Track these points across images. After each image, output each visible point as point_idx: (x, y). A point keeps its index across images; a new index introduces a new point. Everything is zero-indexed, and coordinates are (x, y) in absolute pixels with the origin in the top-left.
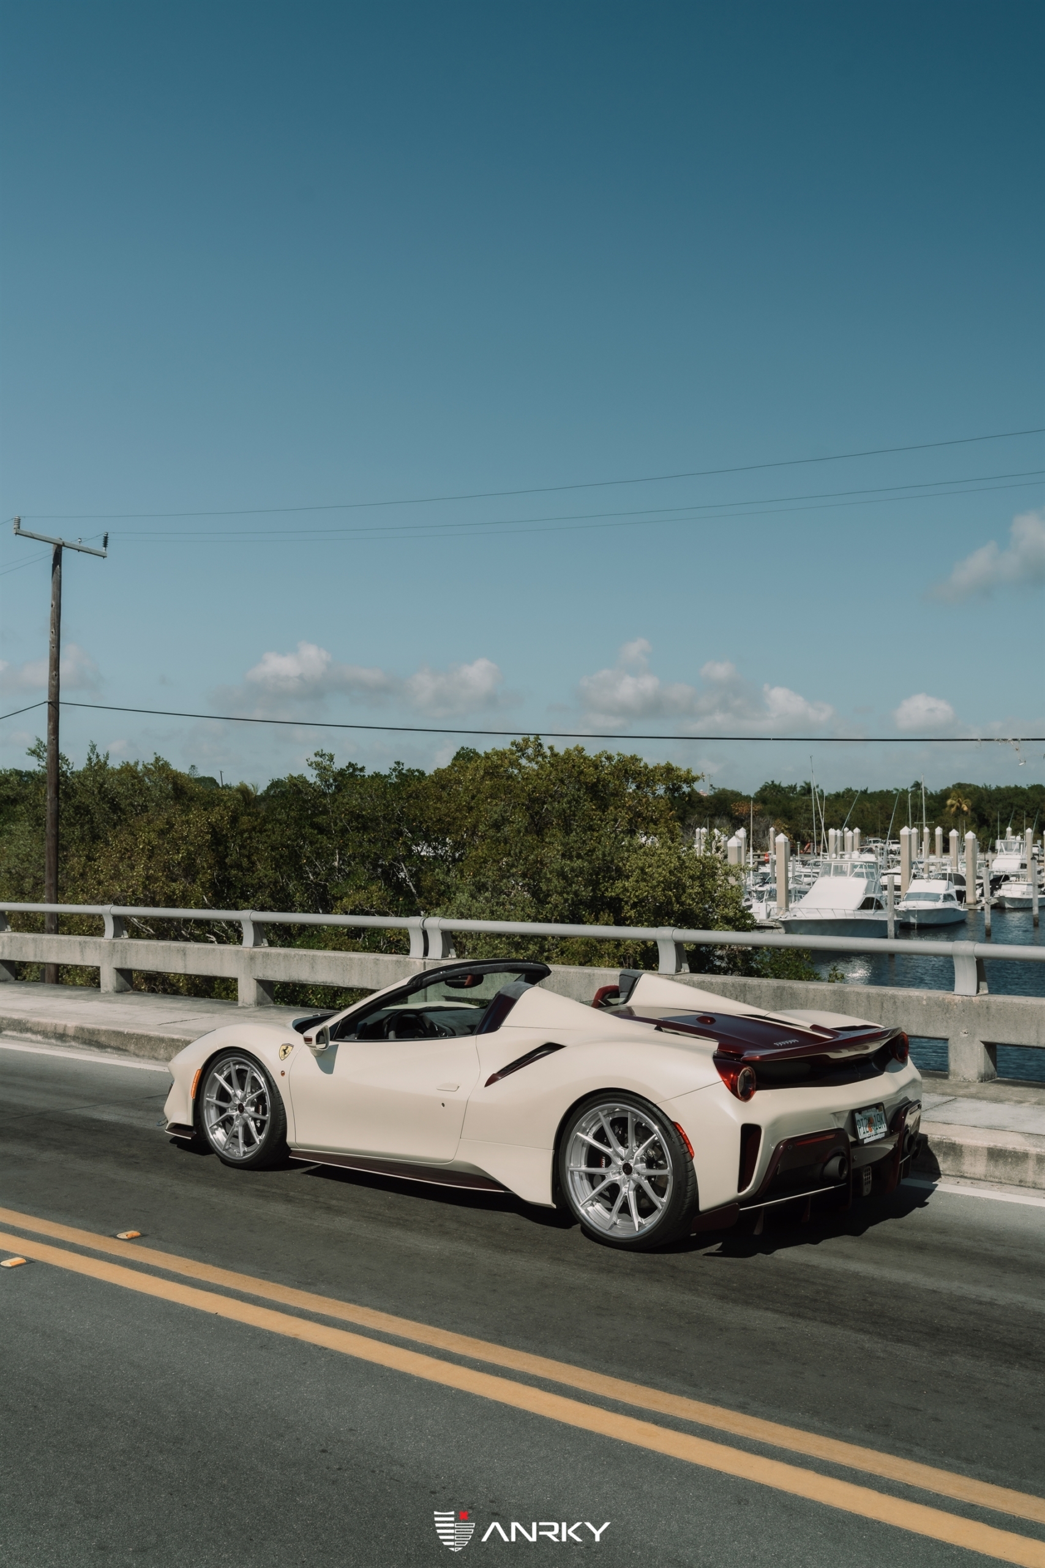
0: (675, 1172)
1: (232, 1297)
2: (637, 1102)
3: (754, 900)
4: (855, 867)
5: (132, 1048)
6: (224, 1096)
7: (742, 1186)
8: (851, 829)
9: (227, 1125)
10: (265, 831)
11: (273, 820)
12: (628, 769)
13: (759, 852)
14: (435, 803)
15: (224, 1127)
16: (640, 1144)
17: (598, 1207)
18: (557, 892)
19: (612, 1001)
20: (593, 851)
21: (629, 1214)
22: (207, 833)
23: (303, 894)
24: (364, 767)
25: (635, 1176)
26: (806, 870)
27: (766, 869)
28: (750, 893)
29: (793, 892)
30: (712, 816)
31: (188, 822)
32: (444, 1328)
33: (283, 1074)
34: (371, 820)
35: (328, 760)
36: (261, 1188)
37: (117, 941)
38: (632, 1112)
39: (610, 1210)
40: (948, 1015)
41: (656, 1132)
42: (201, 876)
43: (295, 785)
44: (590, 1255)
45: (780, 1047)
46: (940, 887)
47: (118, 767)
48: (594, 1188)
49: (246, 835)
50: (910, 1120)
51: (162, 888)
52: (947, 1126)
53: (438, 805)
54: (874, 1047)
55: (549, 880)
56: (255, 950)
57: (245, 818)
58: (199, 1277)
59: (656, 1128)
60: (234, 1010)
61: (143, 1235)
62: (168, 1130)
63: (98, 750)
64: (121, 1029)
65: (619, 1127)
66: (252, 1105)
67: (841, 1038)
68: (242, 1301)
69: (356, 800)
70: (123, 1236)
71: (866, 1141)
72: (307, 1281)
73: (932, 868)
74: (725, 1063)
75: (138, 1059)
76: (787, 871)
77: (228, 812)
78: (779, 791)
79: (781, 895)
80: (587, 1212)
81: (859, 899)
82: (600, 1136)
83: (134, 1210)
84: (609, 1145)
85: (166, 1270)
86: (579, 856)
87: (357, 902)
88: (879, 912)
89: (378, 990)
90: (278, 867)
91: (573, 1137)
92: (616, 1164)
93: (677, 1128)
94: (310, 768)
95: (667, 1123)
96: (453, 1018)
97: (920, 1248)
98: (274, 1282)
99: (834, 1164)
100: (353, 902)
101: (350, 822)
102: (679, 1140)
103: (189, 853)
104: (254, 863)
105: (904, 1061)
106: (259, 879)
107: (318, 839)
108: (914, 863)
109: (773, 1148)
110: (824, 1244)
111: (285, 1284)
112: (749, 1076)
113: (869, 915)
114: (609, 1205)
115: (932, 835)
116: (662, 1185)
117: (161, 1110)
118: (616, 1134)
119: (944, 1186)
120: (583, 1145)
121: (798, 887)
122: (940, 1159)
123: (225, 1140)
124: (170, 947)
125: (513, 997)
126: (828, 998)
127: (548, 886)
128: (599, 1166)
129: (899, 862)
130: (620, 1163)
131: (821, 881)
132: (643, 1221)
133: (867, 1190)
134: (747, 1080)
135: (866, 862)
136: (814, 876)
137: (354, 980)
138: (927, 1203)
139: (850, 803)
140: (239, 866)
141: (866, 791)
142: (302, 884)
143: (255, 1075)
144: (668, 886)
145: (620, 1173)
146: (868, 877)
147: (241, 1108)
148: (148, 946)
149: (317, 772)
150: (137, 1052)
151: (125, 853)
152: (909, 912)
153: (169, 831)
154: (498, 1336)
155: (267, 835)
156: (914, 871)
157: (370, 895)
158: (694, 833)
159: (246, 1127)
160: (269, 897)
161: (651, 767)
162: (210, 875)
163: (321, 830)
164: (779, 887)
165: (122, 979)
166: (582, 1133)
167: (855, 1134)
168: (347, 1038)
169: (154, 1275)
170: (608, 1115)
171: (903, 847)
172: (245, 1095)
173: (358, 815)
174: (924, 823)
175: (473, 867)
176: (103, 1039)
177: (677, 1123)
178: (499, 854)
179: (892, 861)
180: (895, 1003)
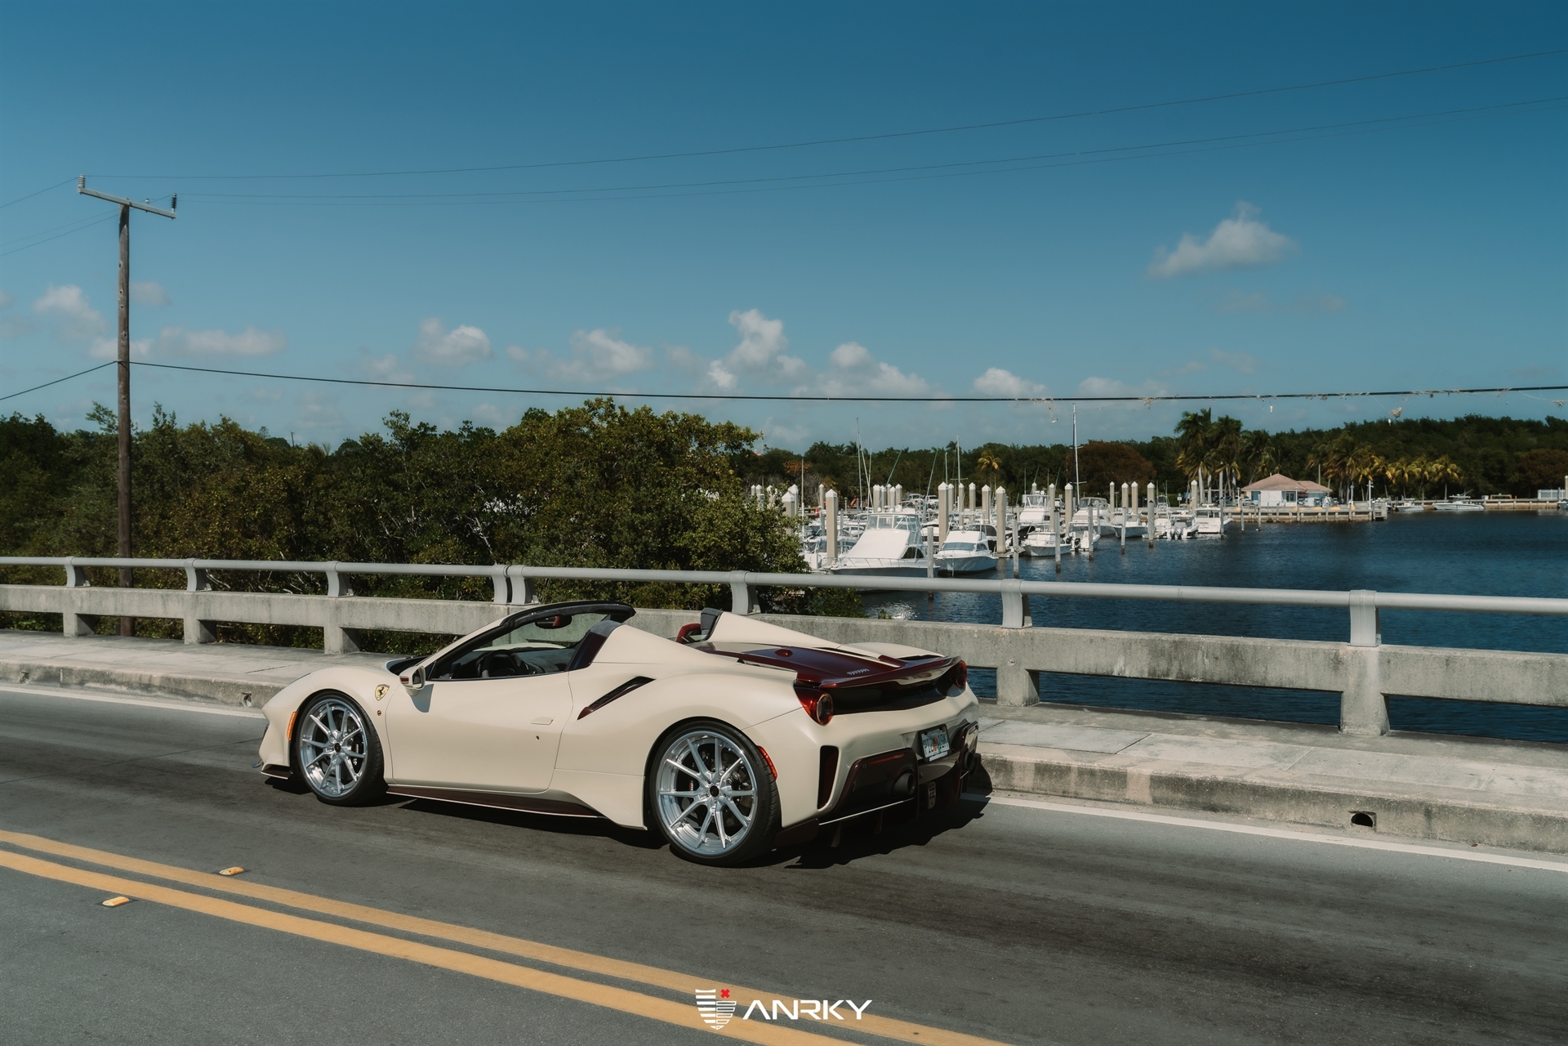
0: (759, 792)
1: (340, 924)
2: (724, 729)
3: (806, 551)
4: (898, 520)
5: (220, 696)
6: (320, 736)
7: (821, 803)
8: (894, 485)
9: (324, 764)
10: (342, 488)
11: (349, 478)
12: (692, 427)
13: (809, 507)
14: (507, 460)
15: (320, 766)
16: (726, 768)
17: (687, 827)
18: (627, 544)
19: (695, 637)
20: (663, 504)
21: (717, 834)
22: (283, 490)
23: (379, 549)
24: (435, 427)
25: (721, 797)
26: (854, 523)
27: (816, 523)
28: (802, 545)
29: (841, 544)
30: (766, 474)
31: (263, 480)
32: (548, 943)
33: (379, 713)
34: (446, 477)
35: (403, 420)
36: (360, 822)
37: (200, 593)
38: (719, 739)
39: (698, 830)
40: (996, 646)
41: (741, 756)
42: (277, 532)
43: (371, 443)
44: (680, 872)
45: (853, 676)
46: (974, 537)
47: (186, 429)
48: (683, 811)
49: (322, 492)
50: (969, 740)
51: (238, 544)
52: (998, 745)
53: (510, 463)
54: (936, 675)
55: (621, 533)
56: (341, 599)
57: (320, 477)
58: (305, 907)
59: (741, 752)
60: (321, 658)
61: (246, 871)
62: (264, 771)
63: (164, 410)
64: (208, 678)
65: (706, 754)
66: (349, 744)
67: (907, 666)
68: (351, 927)
69: (431, 458)
70: (226, 872)
71: (931, 759)
72: (413, 905)
73: (966, 521)
74: (804, 691)
75: (226, 707)
76: (836, 524)
77: (302, 471)
78: (827, 451)
79: (831, 546)
80: (677, 832)
81: (902, 549)
82: (689, 761)
83: (235, 847)
84: (696, 770)
85: (272, 902)
86: (649, 510)
87: (433, 556)
88: (920, 560)
89: (464, 636)
90: (353, 524)
91: (663, 763)
92: (703, 787)
93: (761, 752)
94: (386, 427)
95: (751, 747)
96: (542, 657)
97: (980, 853)
98: (380, 908)
99: (904, 780)
100: (430, 555)
101: (424, 479)
102: (763, 763)
103: (266, 510)
104: (330, 520)
105: (963, 687)
106: (336, 534)
107: (394, 495)
108: (950, 516)
109: (849, 767)
110: (894, 853)
111: (391, 910)
112: (827, 702)
113: (912, 563)
114: (697, 826)
115: (966, 490)
116: (747, 805)
117: (256, 754)
118: (704, 760)
119: (995, 799)
120: (672, 771)
121: (846, 538)
122: (992, 776)
123: (322, 778)
124: (254, 598)
125: (603, 635)
126: (889, 633)
127: (619, 538)
128: (688, 789)
129: (936, 515)
130: (708, 786)
131: (867, 533)
132: (730, 839)
133: (931, 803)
134: (825, 705)
135: (908, 515)
136: (860, 529)
137: (439, 627)
138: (983, 814)
139: (893, 462)
140: (314, 522)
141: (907, 450)
142: (378, 540)
143: (352, 715)
144: (732, 535)
145: (707, 796)
146: (910, 529)
147: (338, 748)
148: (233, 597)
149: (393, 431)
150: (225, 699)
151: (198, 512)
152: (946, 561)
153: (245, 488)
154: (600, 948)
155: (343, 492)
156: (950, 523)
157: (445, 549)
158: (750, 489)
159: (343, 766)
160: (345, 552)
161: (712, 426)
162: (287, 531)
163: (397, 486)
164: (829, 538)
165: (205, 630)
166: (671, 760)
167: (922, 753)
168: (441, 678)
169: (261, 908)
170: (696, 742)
171: (941, 501)
172: (342, 735)
173: (433, 472)
174: (959, 479)
175: (548, 520)
176: (190, 688)
177: (761, 747)
178: (573, 507)
179: (931, 515)
180: (949, 636)
